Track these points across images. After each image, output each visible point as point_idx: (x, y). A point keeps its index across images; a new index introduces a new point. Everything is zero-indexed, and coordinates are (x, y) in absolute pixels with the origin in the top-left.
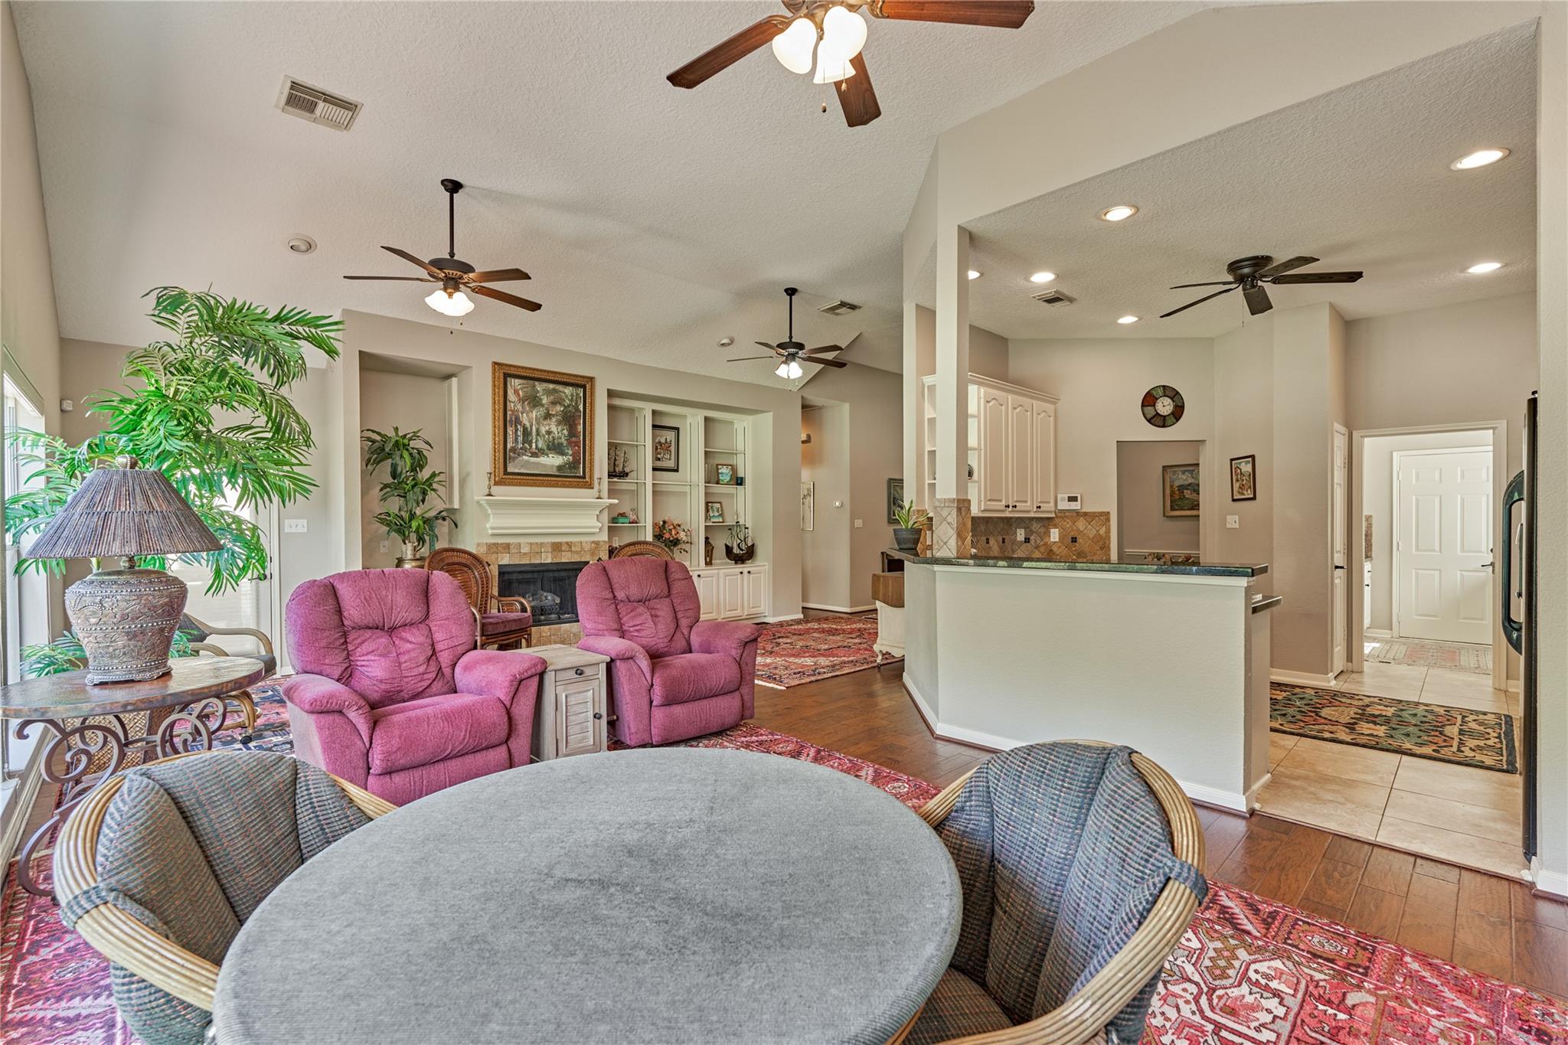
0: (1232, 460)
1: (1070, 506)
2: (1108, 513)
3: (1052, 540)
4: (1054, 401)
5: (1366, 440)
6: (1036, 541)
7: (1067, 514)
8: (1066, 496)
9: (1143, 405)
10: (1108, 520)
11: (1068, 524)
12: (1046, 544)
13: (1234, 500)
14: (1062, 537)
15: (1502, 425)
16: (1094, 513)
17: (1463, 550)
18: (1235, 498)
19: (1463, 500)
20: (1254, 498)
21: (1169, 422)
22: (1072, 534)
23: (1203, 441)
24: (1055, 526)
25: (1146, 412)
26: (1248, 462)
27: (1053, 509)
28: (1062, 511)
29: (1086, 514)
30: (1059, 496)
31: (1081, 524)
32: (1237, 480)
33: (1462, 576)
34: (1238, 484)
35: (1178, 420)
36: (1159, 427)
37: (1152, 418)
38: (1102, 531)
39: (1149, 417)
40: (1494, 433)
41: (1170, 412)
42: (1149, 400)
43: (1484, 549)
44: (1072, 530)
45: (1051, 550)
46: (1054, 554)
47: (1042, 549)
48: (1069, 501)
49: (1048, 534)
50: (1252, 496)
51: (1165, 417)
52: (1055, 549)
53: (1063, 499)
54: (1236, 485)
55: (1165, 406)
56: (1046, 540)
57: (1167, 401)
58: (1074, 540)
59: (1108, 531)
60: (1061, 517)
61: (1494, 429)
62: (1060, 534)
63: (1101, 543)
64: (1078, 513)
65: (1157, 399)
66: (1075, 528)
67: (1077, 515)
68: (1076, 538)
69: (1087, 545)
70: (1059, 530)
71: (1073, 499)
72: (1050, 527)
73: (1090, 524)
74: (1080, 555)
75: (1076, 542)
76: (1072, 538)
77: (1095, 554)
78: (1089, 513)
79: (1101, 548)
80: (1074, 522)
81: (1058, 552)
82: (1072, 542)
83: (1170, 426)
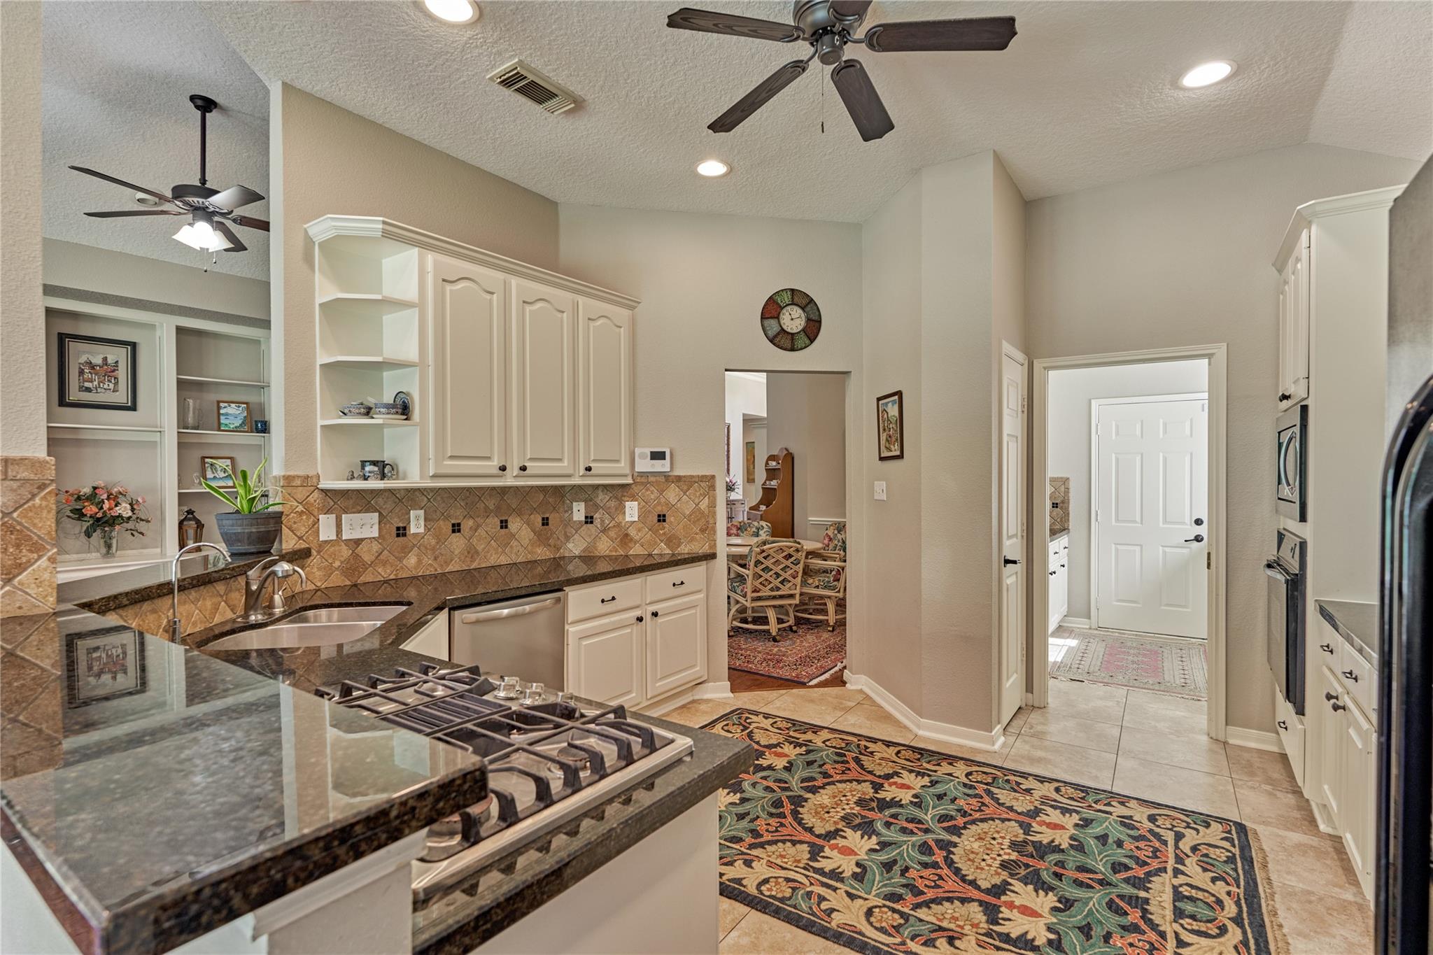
0: (878, 400)
1: (653, 465)
2: (713, 477)
3: (628, 519)
4: (631, 305)
5: (1052, 374)
6: (602, 521)
7: (652, 479)
8: (648, 451)
9: (763, 318)
10: (713, 487)
11: (652, 494)
12: (618, 525)
13: (881, 459)
14: (643, 515)
15: (1221, 351)
16: (692, 477)
17: (1165, 522)
18: (882, 456)
19: (1165, 459)
20: (901, 457)
21: (799, 344)
22: (659, 510)
23: (847, 373)
24: (633, 498)
25: (767, 327)
26: (896, 402)
27: (627, 471)
28: (642, 474)
29: (679, 479)
30: (637, 451)
31: (672, 494)
32: (884, 430)
33: (1164, 552)
34: (885, 434)
35: (812, 341)
36: (785, 349)
37: (776, 336)
38: (704, 505)
39: (771, 334)
40: (1209, 364)
41: (800, 328)
42: (772, 309)
43: (1187, 520)
44: (659, 504)
45: (627, 535)
46: (631, 540)
47: (612, 534)
48: (652, 459)
49: (621, 508)
50: (898, 453)
51: (793, 334)
52: (632, 532)
53: (642, 456)
54: (884, 437)
55: (793, 320)
56: (618, 519)
57: (796, 312)
58: (662, 518)
59: (712, 506)
60: (642, 483)
61: (1210, 356)
62: (639, 509)
63: (703, 522)
64: (668, 478)
65: (782, 308)
66: (663, 500)
67: (666, 481)
68: (664, 516)
69: (681, 526)
70: (639, 504)
71: (658, 456)
72: (625, 499)
73: (685, 493)
74: (671, 541)
75: (664, 521)
76: (659, 516)
77: (693, 539)
78: (684, 477)
79: (703, 531)
80: (661, 491)
81: (637, 538)
82: (659, 521)
83: (801, 349)
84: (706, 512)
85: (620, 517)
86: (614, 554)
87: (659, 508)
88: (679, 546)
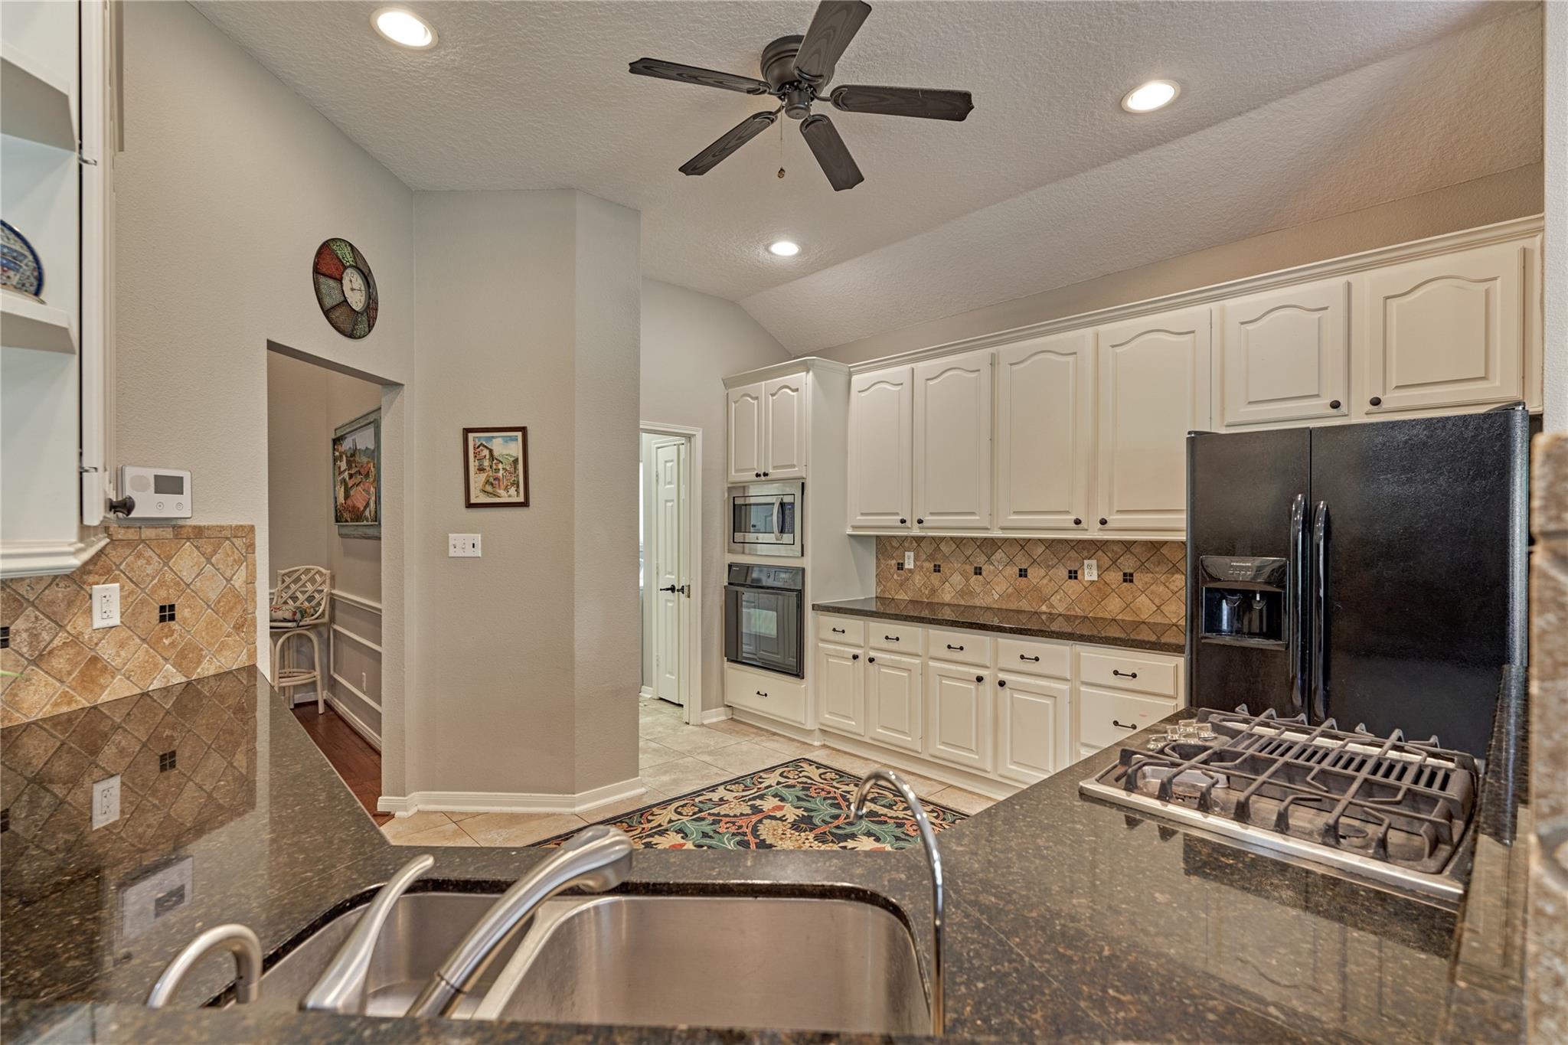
0: (467, 431)
1: (160, 504)
2: (252, 528)
3: (98, 622)
6: (34, 636)
7: (147, 533)
8: (150, 474)
9: (316, 272)
10: (251, 547)
11: (148, 565)
12: (75, 641)
13: (470, 505)
14: (130, 610)
16: (222, 528)
18: (473, 500)
20: (525, 504)
21: (359, 329)
22: (163, 596)
23: (396, 386)
24: (108, 576)
25: (324, 289)
26: (515, 439)
29: (199, 532)
30: (129, 473)
31: (186, 563)
32: (481, 469)
34: (483, 477)
35: (369, 330)
36: (342, 332)
37: (330, 308)
38: (238, 581)
39: (329, 302)
41: (361, 305)
42: (327, 264)
44: (162, 583)
45: (94, 660)
46: (105, 669)
47: (59, 663)
48: (158, 490)
49: (80, 605)
50: (521, 499)
51: (354, 312)
52: (107, 652)
53: (140, 484)
54: (478, 479)
55: (355, 292)
56: (76, 624)
57: (357, 281)
58: (167, 613)
59: (251, 581)
60: (129, 543)
62: (122, 599)
63: (237, 613)
64: (180, 530)
65: (345, 268)
66: (169, 576)
67: (177, 536)
68: (172, 607)
69: (202, 624)
70: (122, 588)
71: (168, 485)
72: (91, 578)
73: (209, 561)
74: (185, 657)
75: (172, 618)
76: (162, 608)
77: (223, 646)
78: (209, 528)
79: (238, 628)
80: (166, 559)
81: (117, 662)
82: (162, 619)
83: (360, 337)
84: (243, 592)
85: (80, 622)
86: (65, 709)
87: (163, 593)
88: (199, 663)
